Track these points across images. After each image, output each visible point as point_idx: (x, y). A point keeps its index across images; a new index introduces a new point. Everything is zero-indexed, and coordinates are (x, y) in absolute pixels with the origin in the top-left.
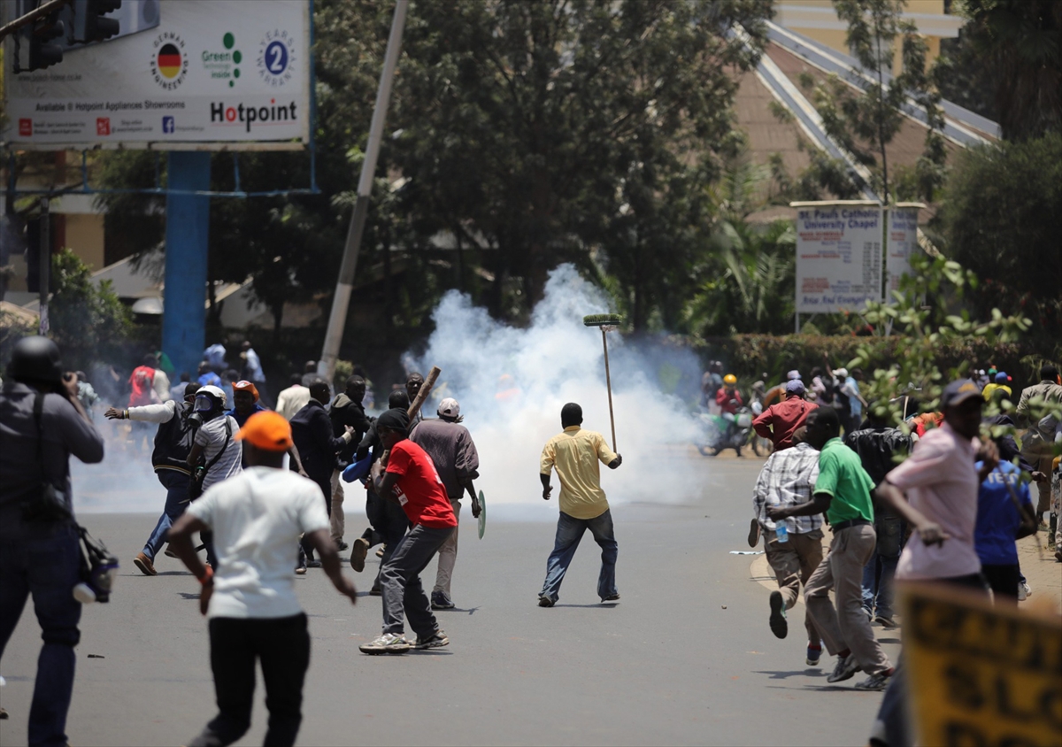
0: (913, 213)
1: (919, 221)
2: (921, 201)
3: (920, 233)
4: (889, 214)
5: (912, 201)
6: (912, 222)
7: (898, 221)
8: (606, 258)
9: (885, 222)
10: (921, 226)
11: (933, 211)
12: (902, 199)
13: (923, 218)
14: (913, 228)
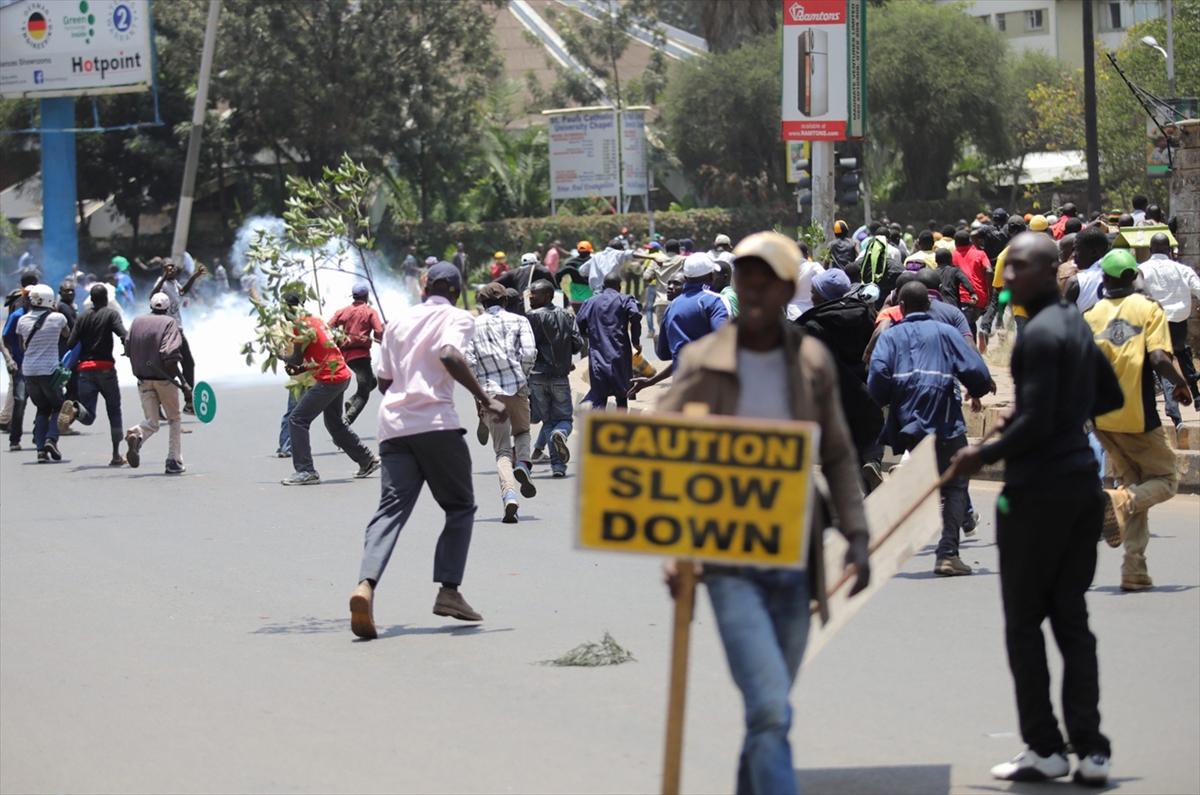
0: (641, 114)
1: (646, 121)
2: (647, 105)
3: (646, 129)
4: (622, 117)
5: (639, 105)
6: (640, 121)
7: (629, 121)
8: (397, 164)
9: (619, 121)
10: (648, 124)
11: (657, 112)
12: (632, 104)
13: (649, 118)
14: (641, 126)
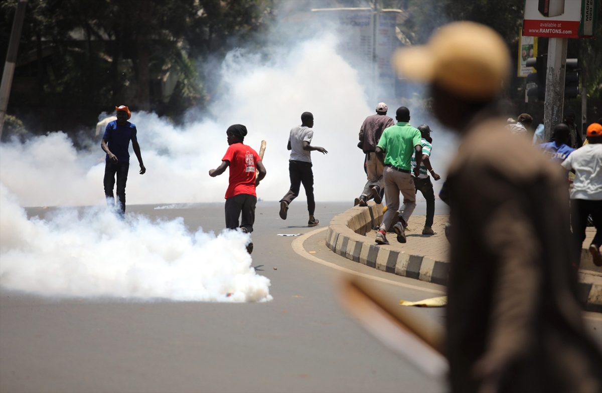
0: (393, 16)
1: (398, 22)
2: (399, 8)
3: (398, 30)
4: (377, 17)
5: (392, 8)
6: (393, 22)
7: (383, 21)
8: (188, 47)
9: (375, 21)
10: (399, 25)
11: (407, 15)
12: (386, 6)
13: (400, 20)
14: (393, 26)
